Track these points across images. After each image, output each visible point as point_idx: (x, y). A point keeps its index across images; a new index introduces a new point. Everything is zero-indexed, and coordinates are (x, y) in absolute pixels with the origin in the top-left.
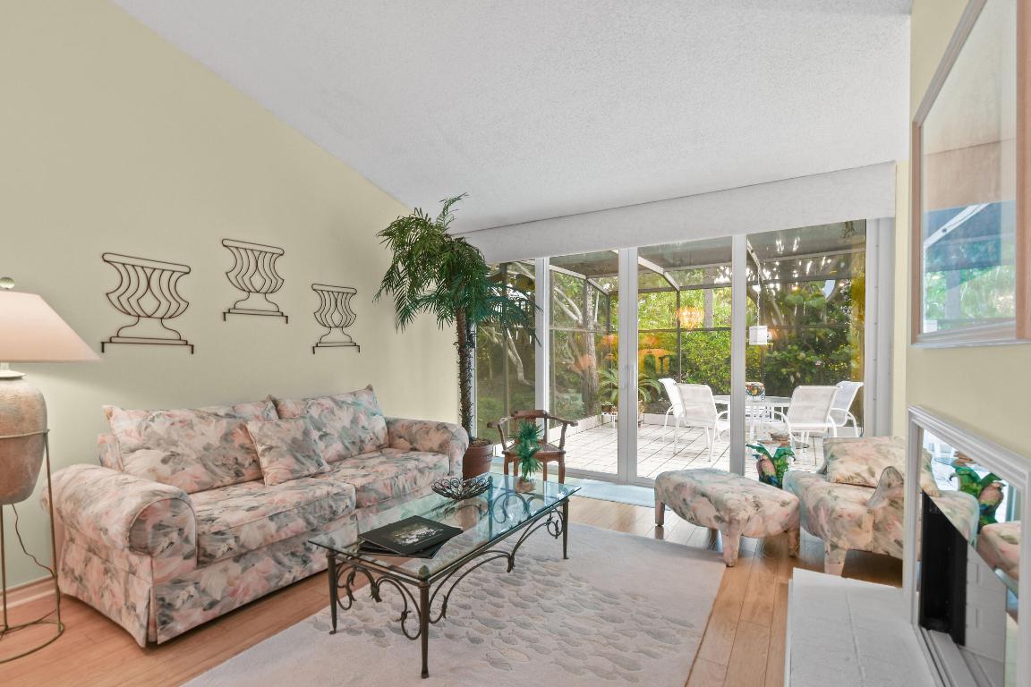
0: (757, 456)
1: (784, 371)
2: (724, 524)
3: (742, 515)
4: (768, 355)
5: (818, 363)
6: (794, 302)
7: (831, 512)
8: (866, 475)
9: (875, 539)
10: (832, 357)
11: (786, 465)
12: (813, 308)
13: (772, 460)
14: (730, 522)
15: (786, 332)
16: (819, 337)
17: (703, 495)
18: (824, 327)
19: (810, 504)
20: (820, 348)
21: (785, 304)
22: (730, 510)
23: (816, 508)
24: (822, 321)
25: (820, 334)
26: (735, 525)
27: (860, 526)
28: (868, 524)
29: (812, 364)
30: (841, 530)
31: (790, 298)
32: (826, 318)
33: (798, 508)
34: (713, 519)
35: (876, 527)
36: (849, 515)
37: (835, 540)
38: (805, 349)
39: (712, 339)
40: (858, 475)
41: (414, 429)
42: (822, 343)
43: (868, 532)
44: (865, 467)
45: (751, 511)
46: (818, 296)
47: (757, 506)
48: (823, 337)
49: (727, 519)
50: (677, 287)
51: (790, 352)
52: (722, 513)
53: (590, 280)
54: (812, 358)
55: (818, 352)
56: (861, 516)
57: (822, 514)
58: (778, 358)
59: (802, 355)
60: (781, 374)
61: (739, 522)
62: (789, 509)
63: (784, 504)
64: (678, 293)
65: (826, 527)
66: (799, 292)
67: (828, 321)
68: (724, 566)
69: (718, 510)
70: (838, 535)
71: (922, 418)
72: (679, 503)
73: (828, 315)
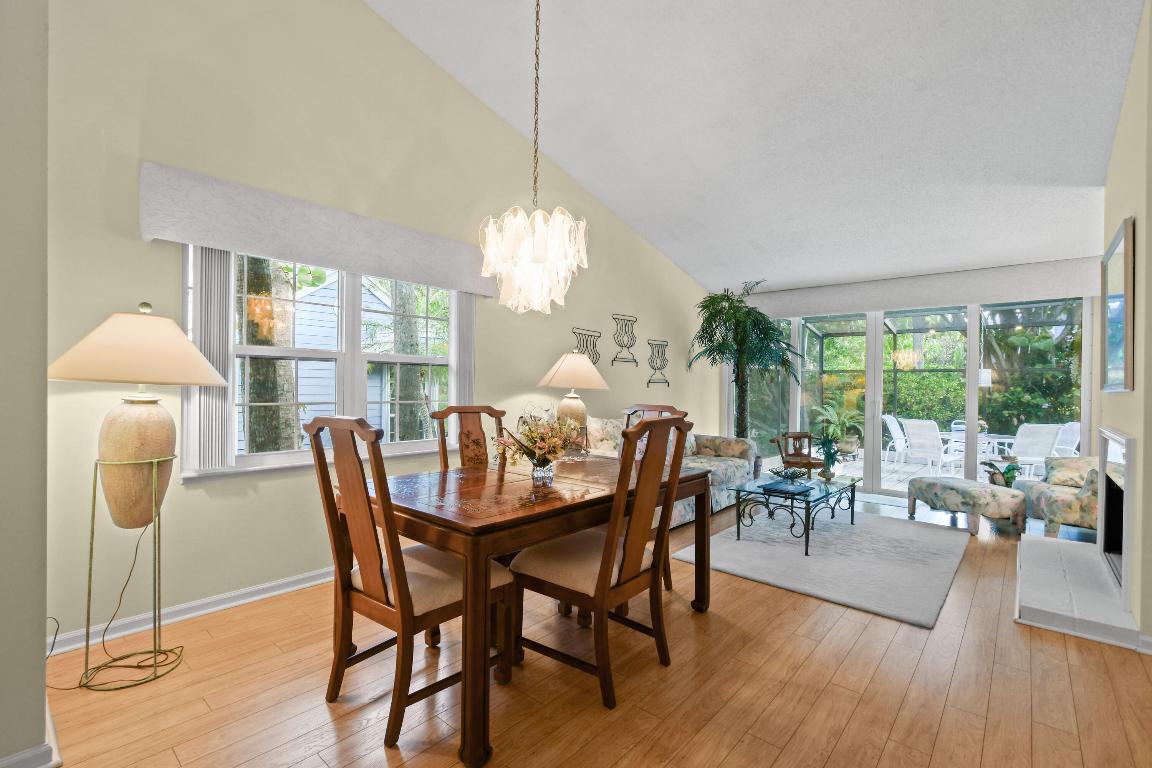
0: (989, 472)
1: (1006, 413)
2: (969, 507)
3: (982, 501)
4: (987, 396)
5: (1046, 406)
6: (1018, 343)
7: (1049, 499)
8: (1078, 480)
9: (1082, 517)
10: (1061, 400)
11: (1014, 478)
12: (1040, 350)
13: (1003, 474)
14: (974, 505)
15: (1007, 374)
16: (1047, 380)
17: (952, 489)
18: (1051, 369)
19: (1033, 496)
20: (1047, 390)
21: (1007, 344)
22: (974, 497)
23: (1038, 499)
24: (1050, 362)
25: (1048, 376)
26: (977, 507)
27: (1070, 508)
28: (1076, 506)
29: (1038, 406)
30: (1057, 511)
31: (1013, 339)
32: (1054, 359)
33: (1024, 500)
34: (960, 505)
35: (1082, 509)
36: (1063, 501)
37: (1052, 517)
38: (1030, 391)
39: (923, 378)
40: (1072, 479)
41: (717, 442)
42: (1049, 386)
43: (1076, 512)
44: (1077, 474)
45: (989, 499)
46: (1045, 338)
47: (994, 496)
48: (1051, 379)
49: (971, 502)
50: (894, 330)
51: (1013, 394)
52: (968, 500)
53: (808, 324)
54: (1039, 400)
55: (1045, 395)
56: (1071, 501)
57: (1043, 501)
58: (1000, 400)
59: (1027, 397)
60: (1003, 416)
61: (980, 505)
62: (1017, 500)
63: (1013, 496)
64: (895, 336)
65: (1045, 509)
66: (1022, 333)
67: (1058, 362)
68: (969, 534)
69: (964, 498)
70: (1054, 513)
71: (1107, 433)
72: (931, 496)
73: (1057, 356)
